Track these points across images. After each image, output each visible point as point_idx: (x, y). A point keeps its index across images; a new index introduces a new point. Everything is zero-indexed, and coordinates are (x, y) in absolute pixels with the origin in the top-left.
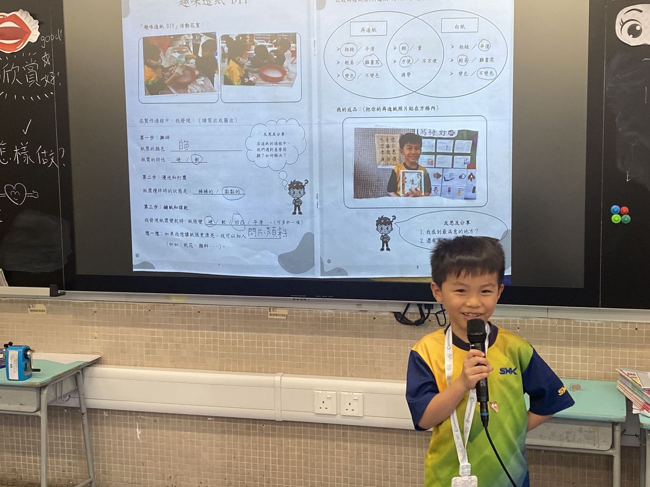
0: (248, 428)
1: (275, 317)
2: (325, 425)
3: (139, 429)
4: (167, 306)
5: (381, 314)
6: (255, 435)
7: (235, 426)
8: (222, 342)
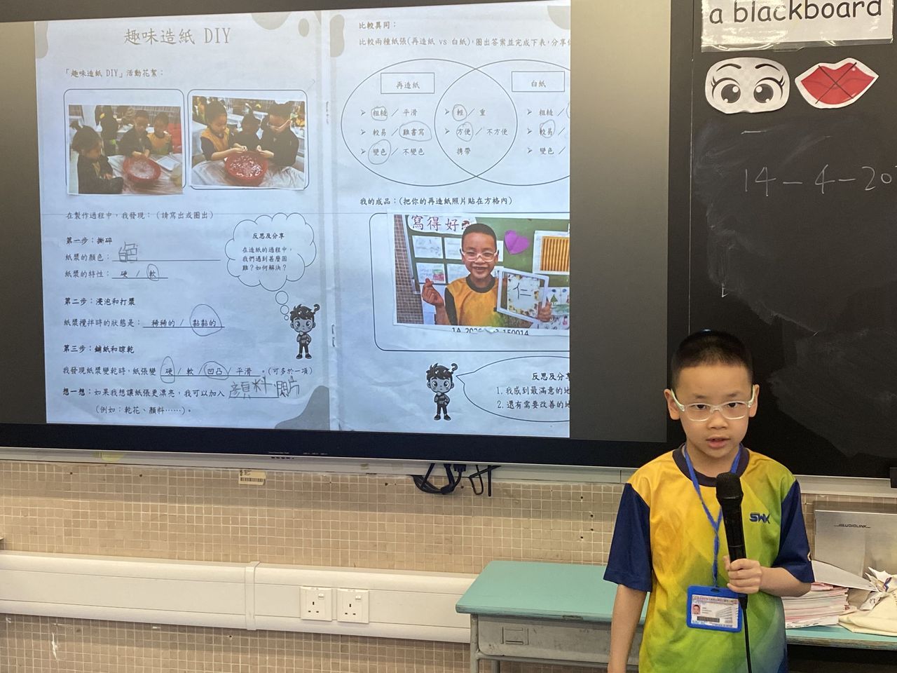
0: (209, 640)
1: (249, 483)
2: (317, 636)
3: (55, 641)
4: (96, 467)
5: (395, 478)
6: (218, 650)
7: (191, 638)
8: (173, 519)
